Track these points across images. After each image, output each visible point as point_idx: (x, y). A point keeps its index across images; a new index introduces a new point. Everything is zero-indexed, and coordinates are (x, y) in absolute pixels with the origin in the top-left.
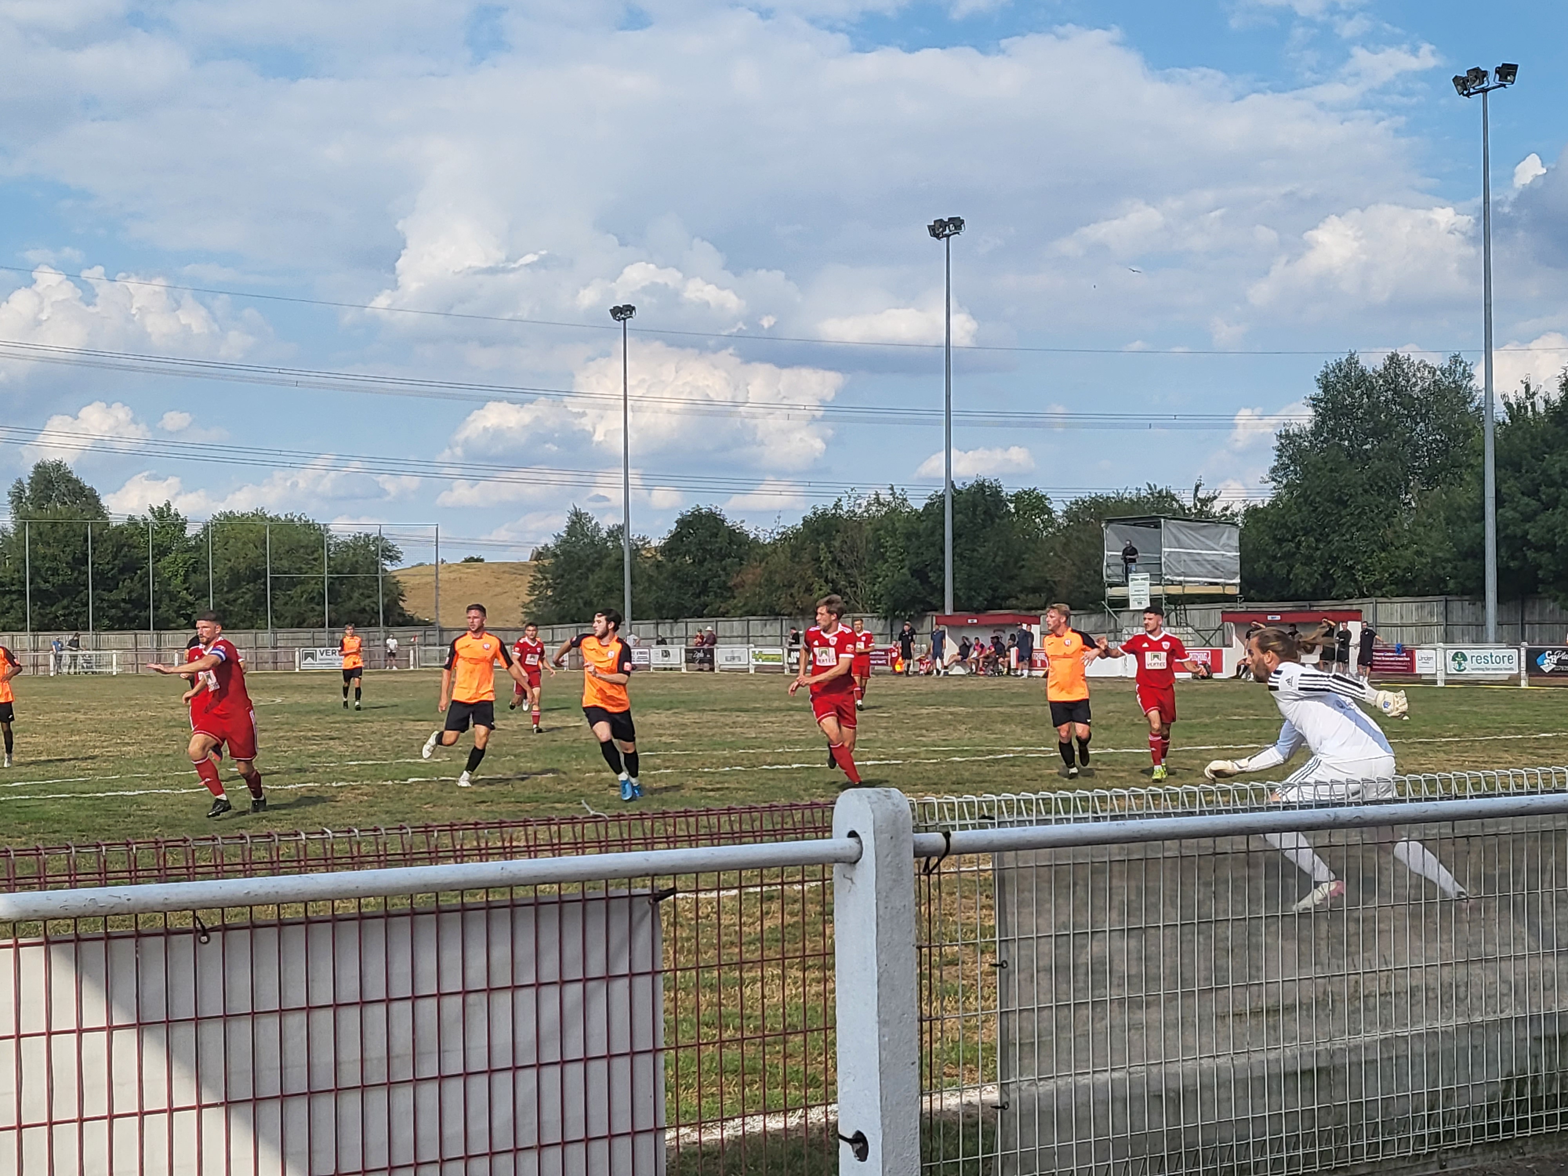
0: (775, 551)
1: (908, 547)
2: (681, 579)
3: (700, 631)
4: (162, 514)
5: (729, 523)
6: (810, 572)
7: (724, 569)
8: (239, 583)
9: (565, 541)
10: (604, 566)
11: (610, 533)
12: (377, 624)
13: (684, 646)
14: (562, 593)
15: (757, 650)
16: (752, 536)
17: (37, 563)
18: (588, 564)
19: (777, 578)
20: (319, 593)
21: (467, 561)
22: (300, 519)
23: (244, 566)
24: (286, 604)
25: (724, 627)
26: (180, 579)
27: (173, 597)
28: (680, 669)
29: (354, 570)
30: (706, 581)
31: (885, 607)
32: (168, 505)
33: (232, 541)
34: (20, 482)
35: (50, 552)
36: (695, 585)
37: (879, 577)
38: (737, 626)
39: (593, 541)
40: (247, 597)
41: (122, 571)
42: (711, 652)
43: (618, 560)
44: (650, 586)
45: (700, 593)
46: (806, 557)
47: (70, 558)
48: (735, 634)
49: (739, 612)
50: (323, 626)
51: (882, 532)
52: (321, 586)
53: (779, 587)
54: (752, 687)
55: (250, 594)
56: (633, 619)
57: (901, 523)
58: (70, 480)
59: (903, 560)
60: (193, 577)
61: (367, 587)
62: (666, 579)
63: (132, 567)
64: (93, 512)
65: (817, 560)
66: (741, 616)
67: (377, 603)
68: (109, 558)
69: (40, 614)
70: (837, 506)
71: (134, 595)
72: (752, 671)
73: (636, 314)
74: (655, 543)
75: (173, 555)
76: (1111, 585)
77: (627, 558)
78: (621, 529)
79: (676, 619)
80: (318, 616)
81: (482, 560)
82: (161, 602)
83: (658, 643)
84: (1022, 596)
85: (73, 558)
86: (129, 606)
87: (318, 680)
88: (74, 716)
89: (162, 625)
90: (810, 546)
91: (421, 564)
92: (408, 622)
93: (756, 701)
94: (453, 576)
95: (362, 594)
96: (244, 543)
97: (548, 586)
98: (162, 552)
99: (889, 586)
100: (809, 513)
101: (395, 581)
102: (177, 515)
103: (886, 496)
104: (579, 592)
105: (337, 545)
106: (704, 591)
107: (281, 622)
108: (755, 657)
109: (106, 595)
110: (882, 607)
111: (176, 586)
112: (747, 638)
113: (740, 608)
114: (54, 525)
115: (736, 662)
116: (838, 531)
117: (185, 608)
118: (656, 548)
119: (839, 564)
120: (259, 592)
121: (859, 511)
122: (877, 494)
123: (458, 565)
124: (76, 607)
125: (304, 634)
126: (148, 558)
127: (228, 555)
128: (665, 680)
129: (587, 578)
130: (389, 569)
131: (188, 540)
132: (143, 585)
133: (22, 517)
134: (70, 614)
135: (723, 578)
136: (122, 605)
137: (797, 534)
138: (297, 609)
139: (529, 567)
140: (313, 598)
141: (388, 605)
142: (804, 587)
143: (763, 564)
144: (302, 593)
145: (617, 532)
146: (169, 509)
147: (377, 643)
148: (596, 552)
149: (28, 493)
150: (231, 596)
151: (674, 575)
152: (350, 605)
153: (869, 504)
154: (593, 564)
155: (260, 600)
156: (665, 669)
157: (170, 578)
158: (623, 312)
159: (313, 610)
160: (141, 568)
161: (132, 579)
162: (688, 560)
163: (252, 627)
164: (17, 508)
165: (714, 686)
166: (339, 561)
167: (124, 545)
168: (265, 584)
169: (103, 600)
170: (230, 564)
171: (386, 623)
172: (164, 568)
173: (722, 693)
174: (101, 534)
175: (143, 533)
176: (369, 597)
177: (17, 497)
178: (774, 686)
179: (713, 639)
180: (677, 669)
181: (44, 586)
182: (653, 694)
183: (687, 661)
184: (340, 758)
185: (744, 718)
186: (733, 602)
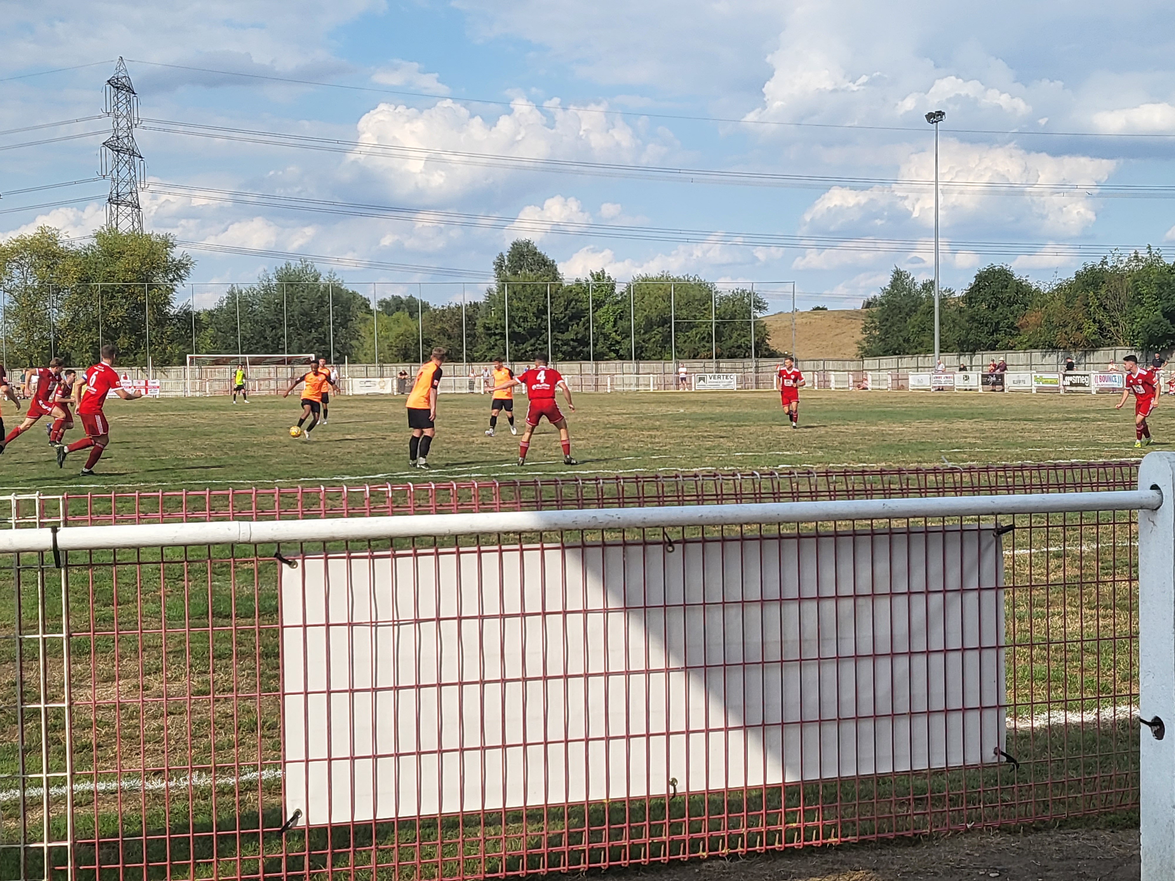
0: (1053, 298)
1: (1161, 294)
2: (978, 321)
3: (993, 361)
4: (599, 277)
5: (1016, 277)
6: (1081, 314)
7: (1012, 313)
8: (652, 327)
9: (889, 293)
10: (919, 312)
11: (924, 286)
12: (750, 357)
13: (981, 372)
14: (887, 332)
15: (1038, 375)
16: (1034, 288)
17: (513, 313)
18: (907, 310)
19: (1054, 318)
20: (709, 334)
21: (814, 310)
22: (695, 279)
23: (655, 314)
24: (685, 342)
25: (1011, 357)
26: (611, 324)
27: (606, 337)
28: (977, 390)
29: (733, 317)
30: (998, 323)
31: (1142, 341)
32: (603, 272)
33: (646, 297)
34: (502, 255)
35: (521, 305)
36: (989, 325)
37: (1136, 318)
38: (1021, 357)
39: (910, 293)
40: (658, 337)
41: (571, 319)
42: (1002, 377)
43: (930, 307)
44: (954, 327)
45: (993, 331)
46: (1078, 303)
47: (535, 309)
48: (1021, 363)
49: (1024, 346)
50: (711, 358)
51: (1140, 283)
52: (710, 329)
53: (1056, 327)
54: (1035, 403)
55: (660, 335)
56: (941, 352)
57: (1156, 275)
58: (535, 254)
59: (1157, 305)
60: (619, 323)
61: (743, 329)
62: (967, 321)
63: (578, 316)
64: (551, 276)
65: (1087, 305)
66: (1025, 349)
67: (750, 341)
68: (562, 309)
69: (516, 351)
70: (1104, 263)
71: (580, 336)
72: (1034, 392)
73: (946, 118)
74: (958, 294)
75: (606, 307)
77: (937, 305)
78: (932, 283)
79: (973, 352)
80: (708, 350)
81: (826, 309)
82: (598, 340)
83: (961, 370)
85: (538, 309)
86: (576, 344)
87: (708, 397)
89: (599, 357)
90: (1081, 295)
91: (781, 313)
92: (772, 355)
93: (1039, 413)
94: (804, 320)
95: (739, 335)
96: (656, 298)
97: (875, 328)
98: (598, 304)
99: (1145, 325)
100: (1081, 269)
101: (763, 324)
102: (609, 278)
103: (1143, 254)
104: (900, 331)
105: (721, 298)
106: (996, 330)
107: (681, 354)
108: (1036, 379)
109: (560, 336)
110: (1138, 343)
111: (609, 329)
112: (1030, 365)
113: (1025, 343)
114: (524, 286)
115: (1022, 384)
116: (1104, 282)
117: (614, 345)
118: (959, 298)
119: (1105, 308)
120: (666, 334)
121: (1120, 266)
122: (1136, 253)
123: (809, 312)
124: (539, 344)
125: (697, 364)
126: (589, 309)
127: (644, 307)
128: (965, 398)
129: (906, 322)
130: (759, 315)
131: (617, 296)
132: (586, 329)
133: (503, 281)
134: (536, 349)
135: (1011, 320)
136: (571, 343)
137: (1070, 286)
138: (693, 345)
139: (861, 313)
140: (704, 338)
141: (758, 343)
142: (1076, 326)
143: (1043, 309)
144: (697, 334)
145: (929, 286)
146: (604, 274)
147: (749, 370)
148: (913, 301)
149: (506, 263)
150: (647, 336)
151: (972, 319)
152: (730, 343)
153: (1130, 260)
154: (911, 311)
155: (667, 339)
156: (966, 390)
157: (604, 324)
158: (935, 117)
159: (704, 346)
160: (584, 317)
161: (578, 324)
162: (984, 306)
163: (661, 359)
164: (499, 274)
165: (1004, 403)
166: (723, 310)
167: (572, 300)
168: (670, 327)
169: (558, 340)
170: (645, 313)
171: (756, 356)
172: (600, 316)
173: (1011, 408)
174: (556, 292)
175: (586, 291)
176: (744, 336)
177: (499, 266)
178: (1052, 403)
179: (1004, 367)
180: (975, 390)
181: (517, 330)
182: (957, 408)
183: (983, 384)
184: (729, 450)
185: (1030, 425)
186: (1019, 338)
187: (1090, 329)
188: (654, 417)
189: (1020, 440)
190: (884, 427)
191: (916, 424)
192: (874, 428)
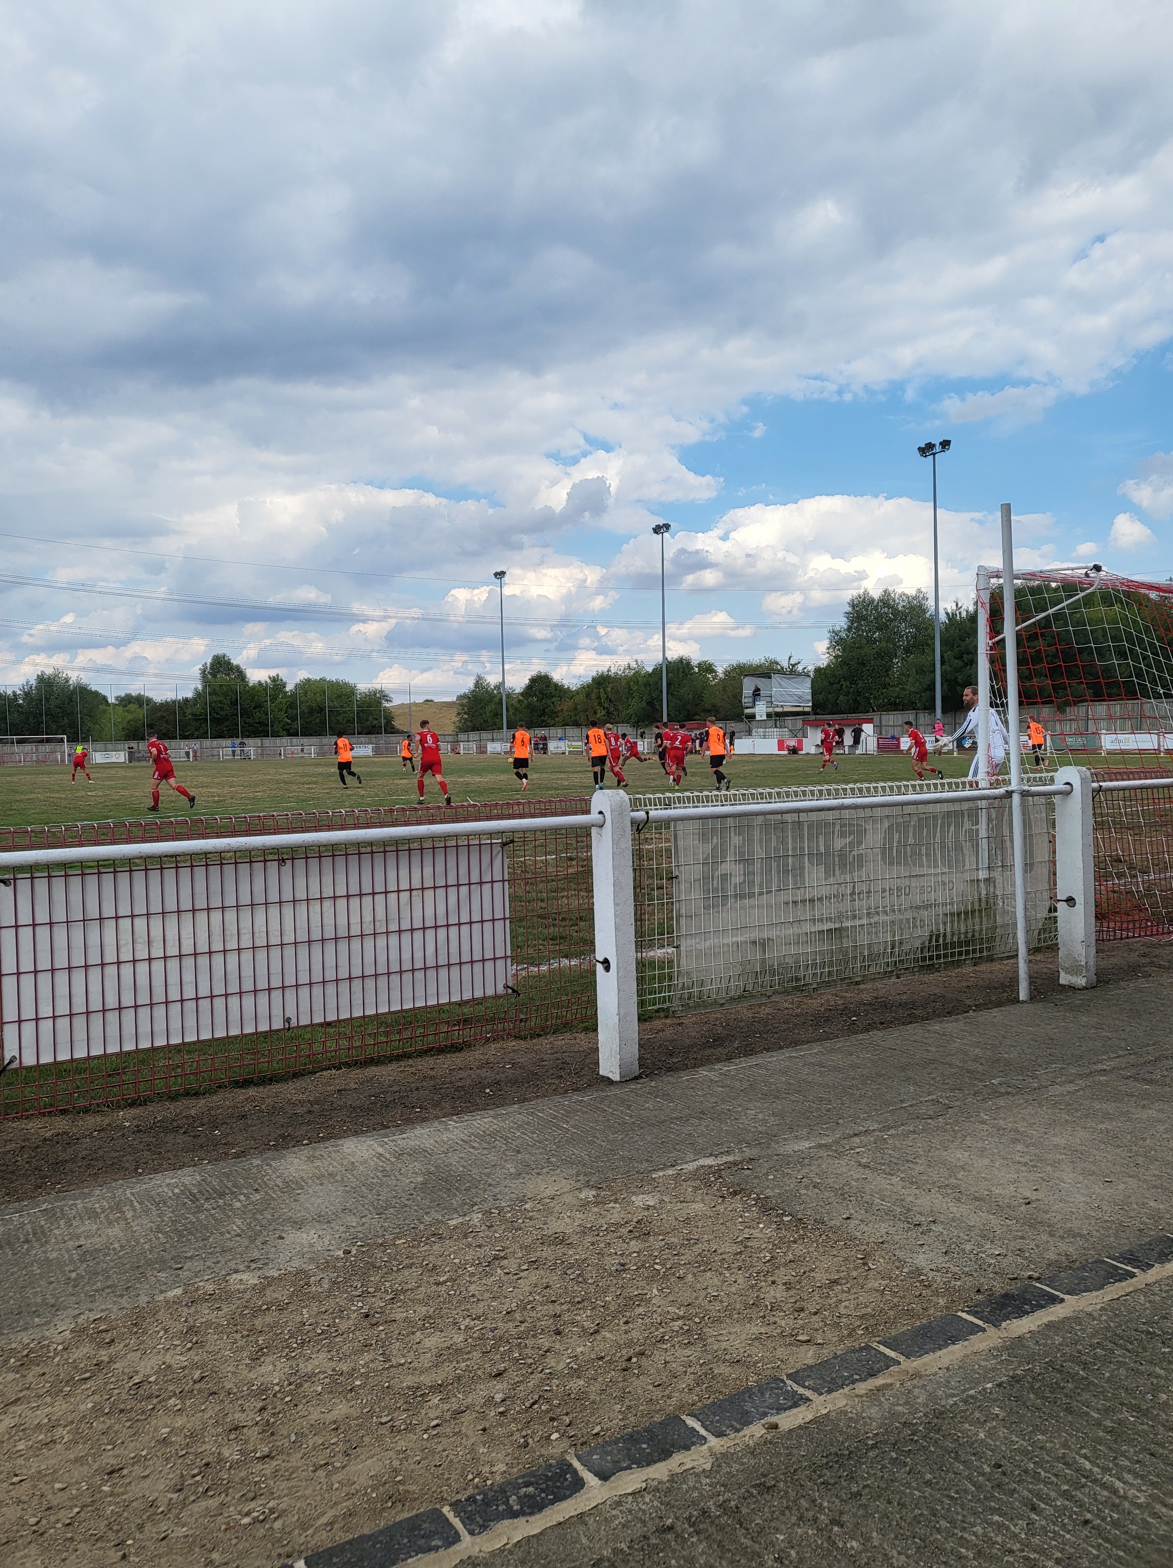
0: (578, 694)
1: (644, 691)
2: (531, 708)
3: (541, 734)
4: (274, 679)
5: (555, 680)
6: (595, 704)
7: (553, 703)
8: (312, 714)
9: (473, 691)
10: (493, 703)
11: (496, 686)
12: (381, 733)
14: (473, 716)
15: (570, 743)
16: (566, 687)
17: (213, 705)
18: (485, 702)
19: (579, 707)
20: (352, 718)
21: (425, 701)
22: (342, 681)
23: (315, 705)
26: (284, 711)
27: (280, 720)
29: (369, 706)
30: (544, 710)
31: (633, 720)
33: (308, 693)
34: (205, 664)
35: (219, 699)
36: (538, 712)
37: (630, 706)
38: (559, 731)
39: (487, 691)
40: (316, 721)
41: (255, 708)
42: (546, 744)
43: (500, 700)
44: (516, 712)
45: (541, 715)
46: (593, 696)
47: (229, 702)
48: (558, 735)
49: (560, 724)
50: (354, 734)
51: (632, 683)
52: (353, 714)
53: (580, 712)
55: (318, 719)
57: (641, 678)
58: (230, 663)
59: (642, 697)
60: (290, 711)
61: (376, 715)
62: (524, 708)
63: (260, 706)
64: (240, 679)
65: (599, 697)
66: (561, 727)
67: (381, 723)
68: (248, 701)
69: (215, 730)
70: (608, 671)
71: (261, 720)
72: (567, 754)
74: (518, 691)
75: (280, 700)
76: (747, 708)
77: (504, 699)
78: (501, 684)
81: (433, 701)
82: (274, 723)
84: (702, 714)
85: (231, 702)
86: (259, 725)
88: (231, 779)
89: (275, 735)
90: (595, 691)
91: (401, 704)
94: (417, 709)
95: (374, 718)
96: (315, 693)
97: (465, 713)
98: (274, 698)
99: (636, 710)
100: (594, 674)
101: (389, 712)
102: (282, 680)
103: (633, 665)
104: (481, 716)
105: (361, 694)
108: (569, 746)
109: (247, 720)
111: (281, 715)
112: (564, 737)
113: (560, 722)
114: (221, 686)
115: (559, 749)
116: (609, 683)
117: (286, 726)
118: (519, 693)
119: (610, 700)
120: (322, 718)
121: (619, 673)
122: (629, 665)
123: (421, 703)
124: (232, 726)
126: (267, 701)
127: (307, 700)
129: (484, 709)
130: (386, 706)
131: (287, 692)
132: (265, 715)
133: (206, 682)
134: (230, 730)
135: (552, 708)
136: (255, 725)
137: (589, 685)
139: (456, 704)
140: (349, 721)
141: (386, 724)
142: (592, 710)
143: (572, 701)
144: (344, 718)
145: (499, 686)
146: (278, 677)
147: (381, 742)
148: (489, 697)
149: (209, 669)
150: (309, 720)
151: (527, 707)
152: (367, 724)
153: (625, 669)
154: (487, 702)
155: (323, 722)
157: (278, 712)
160: (264, 707)
161: (260, 712)
162: (535, 699)
164: (203, 677)
165: (548, 761)
166: (362, 701)
167: (255, 695)
168: (326, 713)
169: (245, 723)
170: (308, 704)
171: (385, 732)
172: (275, 706)
174: (244, 690)
175: (265, 689)
176: (377, 719)
177: (203, 672)
178: (577, 761)
179: (547, 738)
181: (216, 716)
183: (535, 749)
184: (363, 796)
185: (563, 776)
186: (557, 719)
187: (601, 713)
188: (313, 775)
189: (555, 785)
190: (469, 779)
191: (490, 776)
192: (462, 780)
